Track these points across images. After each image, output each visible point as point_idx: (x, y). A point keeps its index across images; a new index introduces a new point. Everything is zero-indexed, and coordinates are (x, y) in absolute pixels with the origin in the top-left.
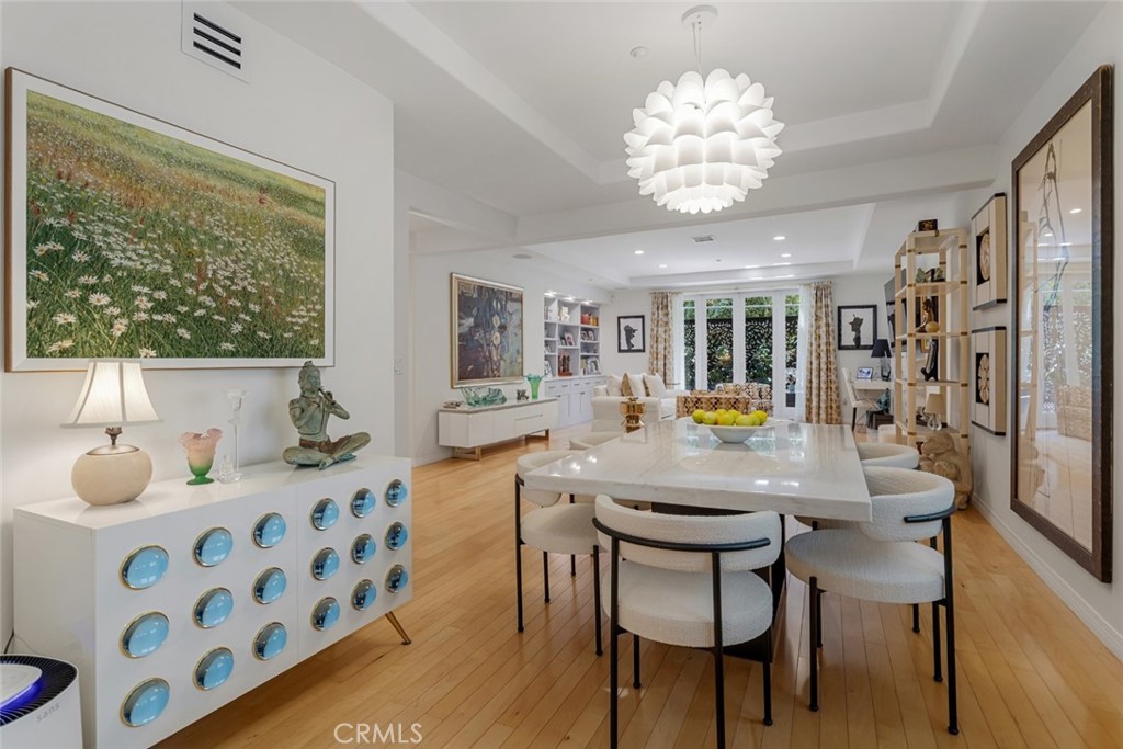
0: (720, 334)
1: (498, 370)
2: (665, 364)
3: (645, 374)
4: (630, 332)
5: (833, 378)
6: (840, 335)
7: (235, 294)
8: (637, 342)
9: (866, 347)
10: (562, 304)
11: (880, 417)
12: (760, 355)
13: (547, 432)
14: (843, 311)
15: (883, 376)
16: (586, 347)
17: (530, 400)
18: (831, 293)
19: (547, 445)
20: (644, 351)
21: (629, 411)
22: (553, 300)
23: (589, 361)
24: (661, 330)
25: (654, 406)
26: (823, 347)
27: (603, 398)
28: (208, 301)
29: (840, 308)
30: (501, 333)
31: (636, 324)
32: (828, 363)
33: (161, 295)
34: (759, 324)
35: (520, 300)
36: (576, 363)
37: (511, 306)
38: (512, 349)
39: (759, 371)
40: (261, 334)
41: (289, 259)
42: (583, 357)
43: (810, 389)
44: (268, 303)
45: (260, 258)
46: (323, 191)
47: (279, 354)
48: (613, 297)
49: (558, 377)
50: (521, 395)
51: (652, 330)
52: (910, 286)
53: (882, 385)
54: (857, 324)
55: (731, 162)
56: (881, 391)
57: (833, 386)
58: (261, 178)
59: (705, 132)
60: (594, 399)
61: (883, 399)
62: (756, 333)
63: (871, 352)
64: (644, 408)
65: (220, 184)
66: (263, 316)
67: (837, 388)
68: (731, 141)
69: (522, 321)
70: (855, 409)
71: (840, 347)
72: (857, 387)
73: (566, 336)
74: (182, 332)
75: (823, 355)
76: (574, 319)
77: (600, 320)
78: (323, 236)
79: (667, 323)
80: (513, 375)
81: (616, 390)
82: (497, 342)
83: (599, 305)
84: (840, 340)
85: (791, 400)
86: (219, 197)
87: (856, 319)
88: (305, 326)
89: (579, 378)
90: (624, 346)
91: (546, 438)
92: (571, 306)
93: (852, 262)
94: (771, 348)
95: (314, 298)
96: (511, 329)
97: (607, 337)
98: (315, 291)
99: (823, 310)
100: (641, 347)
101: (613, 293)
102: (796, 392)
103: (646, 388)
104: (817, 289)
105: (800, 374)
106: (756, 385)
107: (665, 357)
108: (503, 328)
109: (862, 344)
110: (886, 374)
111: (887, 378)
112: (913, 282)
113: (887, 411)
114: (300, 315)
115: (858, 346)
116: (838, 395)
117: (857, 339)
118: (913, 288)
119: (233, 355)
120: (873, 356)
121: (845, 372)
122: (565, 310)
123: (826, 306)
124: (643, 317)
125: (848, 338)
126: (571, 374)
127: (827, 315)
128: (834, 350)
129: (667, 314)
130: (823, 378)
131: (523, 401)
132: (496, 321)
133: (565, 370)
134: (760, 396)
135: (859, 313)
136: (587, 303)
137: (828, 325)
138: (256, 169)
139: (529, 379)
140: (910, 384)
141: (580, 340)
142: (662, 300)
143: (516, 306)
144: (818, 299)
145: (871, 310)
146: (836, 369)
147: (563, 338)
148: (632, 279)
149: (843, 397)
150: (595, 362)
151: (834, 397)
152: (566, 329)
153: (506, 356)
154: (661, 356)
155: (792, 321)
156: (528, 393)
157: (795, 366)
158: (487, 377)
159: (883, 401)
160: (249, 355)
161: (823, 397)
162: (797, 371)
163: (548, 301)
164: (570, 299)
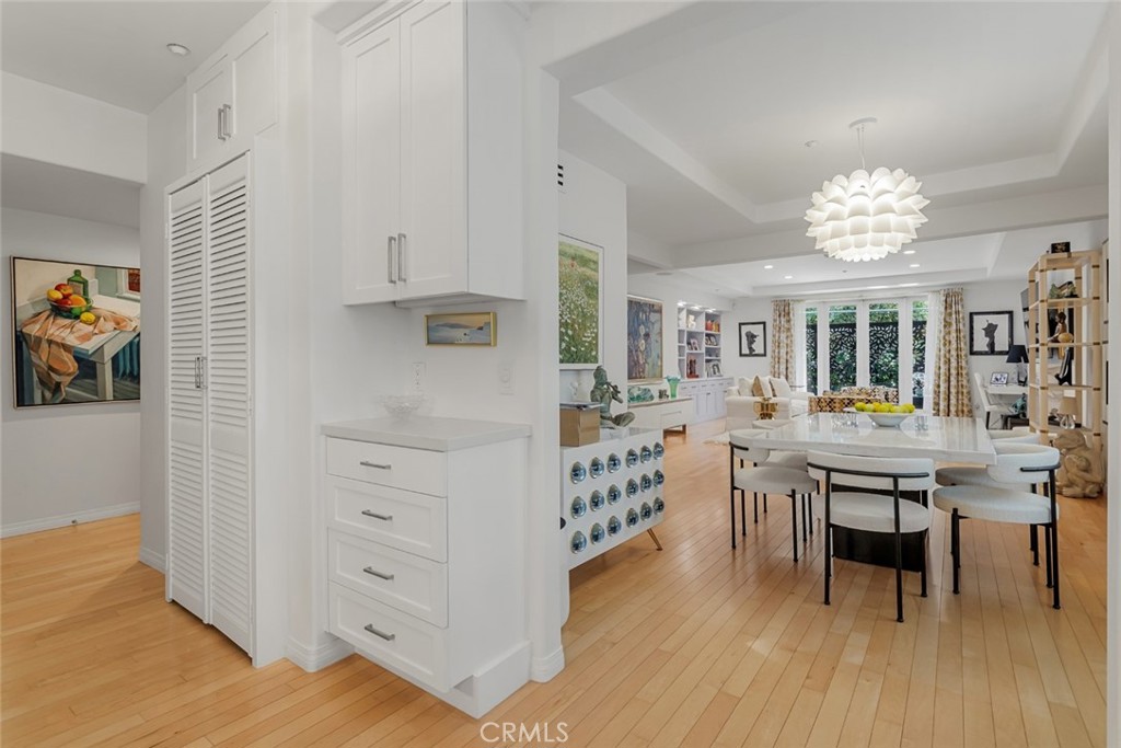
0: (840, 339)
1: (643, 372)
2: (787, 368)
3: (770, 377)
4: (751, 338)
5: (965, 383)
6: (972, 340)
8: (758, 347)
9: (1001, 353)
10: (690, 312)
11: (1016, 421)
12: (885, 358)
13: (684, 427)
14: (975, 317)
15: (1020, 382)
16: (709, 352)
17: (670, 399)
18: (962, 300)
19: (684, 439)
20: (765, 355)
21: (762, 409)
22: (683, 309)
23: (712, 364)
24: (783, 336)
25: (786, 406)
26: (954, 353)
27: (735, 397)
29: (971, 314)
30: (646, 341)
31: (757, 330)
32: (959, 367)
34: (884, 330)
35: (660, 311)
36: (702, 367)
37: (654, 317)
38: (654, 354)
39: (884, 375)
40: (572, 348)
41: (583, 301)
42: (708, 361)
43: (937, 393)
44: (575, 329)
45: (572, 302)
46: (597, 254)
47: (579, 361)
48: (734, 305)
49: (686, 379)
50: (662, 394)
51: (774, 336)
52: (1042, 301)
53: (1019, 390)
54: (990, 330)
55: (890, 232)
56: (1017, 396)
57: (965, 391)
58: (572, 251)
59: (871, 212)
60: (727, 399)
61: (1019, 403)
62: (878, 338)
63: (1006, 357)
64: (777, 407)
66: (573, 337)
67: (969, 393)
68: (892, 219)
69: (661, 329)
70: (988, 413)
71: (972, 353)
72: (990, 392)
73: (692, 341)
75: (953, 361)
76: (698, 326)
77: (721, 326)
78: (597, 283)
79: (789, 330)
80: (654, 376)
81: (748, 391)
82: (642, 348)
83: (721, 312)
84: (971, 346)
85: (918, 402)
87: (990, 325)
88: (590, 343)
89: (705, 380)
90: (746, 351)
91: (682, 432)
92: (697, 314)
93: (986, 269)
94: (896, 352)
95: (594, 325)
96: (653, 337)
97: (728, 343)
98: (594, 318)
99: (954, 316)
100: (762, 352)
101: (734, 302)
102: (925, 396)
103: (773, 390)
104: (947, 296)
105: (928, 378)
106: (882, 388)
107: (787, 361)
108: (647, 335)
109: (996, 349)
110: (1023, 379)
111: (1023, 383)
112: (1045, 298)
113: (1024, 415)
114: (587, 337)
115: (992, 352)
116: (970, 400)
117: (992, 345)
118: (1045, 304)
120: (1008, 361)
121: (977, 378)
122: (692, 317)
123: (957, 312)
124: (764, 323)
125: (981, 343)
126: (697, 377)
127: (957, 321)
128: (966, 356)
129: (789, 321)
130: (953, 382)
131: (664, 400)
132: (642, 330)
133: (692, 374)
134: (887, 399)
135: (993, 319)
136: (710, 311)
137: (958, 331)
138: (571, 246)
139: (669, 380)
140: (1043, 388)
141: (704, 346)
142: (784, 308)
143: (657, 315)
144: (947, 306)
145: (1007, 316)
146: (967, 374)
147: (689, 343)
148: (754, 288)
149: (976, 401)
150: (717, 366)
151: (966, 401)
152: (691, 335)
153: (649, 360)
154: (783, 361)
155: (919, 326)
156: (669, 393)
157: (922, 371)
158: (636, 378)
159: (1019, 405)
160: (568, 362)
161: (953, 401)
162: (925, 375)
163: (680, 310)
164: (696, 308)
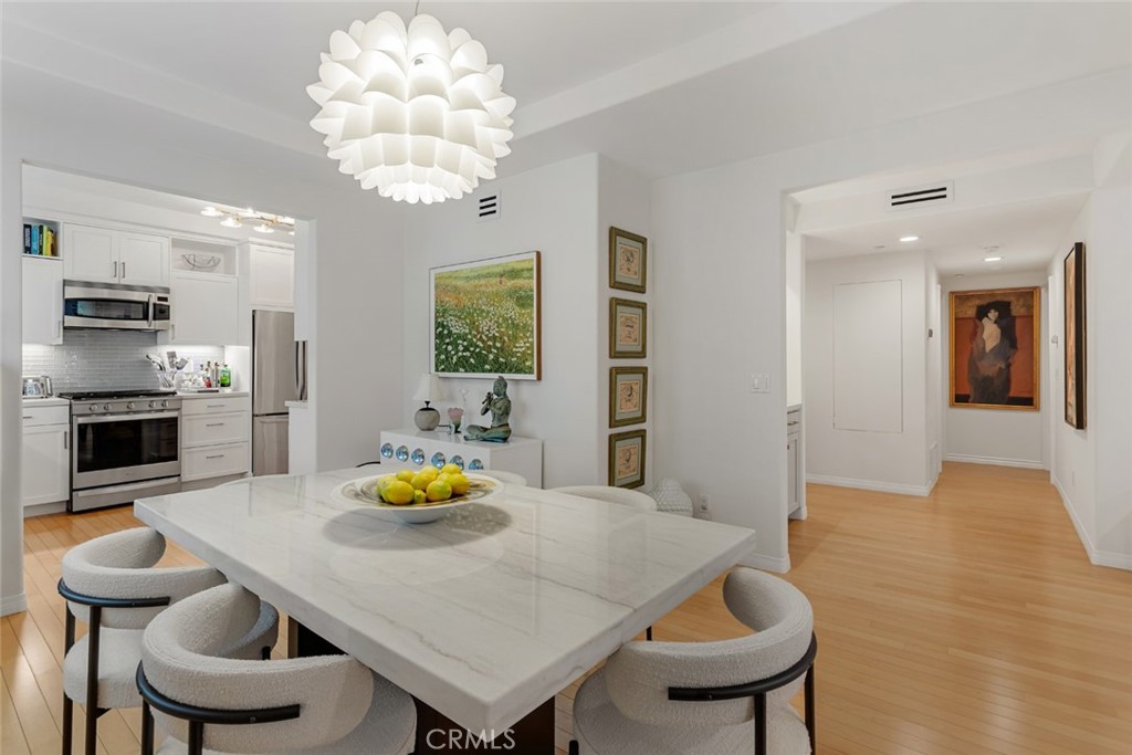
7: (489, 339)
28: (480, 343)
33: (465, 343)
40: (501, 359)
41: (514, 312)
44: (504, 341)
45: (501, 315)
46: (533, 260)
58: (501, 270)
65: (483, 282)
66: (501, 349)
74: (472, 360)
78: (533, 291)
86: (483, 288)
88: (523, 353)
95: (528, 334)
98: (528, 329)
114: (520, 347)
119: (490, 371)
